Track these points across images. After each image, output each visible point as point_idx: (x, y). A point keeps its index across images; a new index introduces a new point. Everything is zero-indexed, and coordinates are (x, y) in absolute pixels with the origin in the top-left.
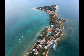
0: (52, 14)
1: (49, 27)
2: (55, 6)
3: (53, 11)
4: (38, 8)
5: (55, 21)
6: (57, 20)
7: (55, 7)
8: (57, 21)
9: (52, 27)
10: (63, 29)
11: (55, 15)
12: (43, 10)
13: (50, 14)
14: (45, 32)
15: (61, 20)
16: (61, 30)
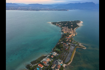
0: (68, 33)
1: (48, 56)
2: (79, 22)
3: (72, 29)
4: (54, 23)
5: (65, 45)
6: (69, 43)
7: (77, 24)
8: (69, 45)
9: (52, 57)
10: (69, 64)
11: (70, 36)
12: (59, 26)
13: (65, 33)
14: (35, 64)
15: (76, 45)
16: (64, 65)
